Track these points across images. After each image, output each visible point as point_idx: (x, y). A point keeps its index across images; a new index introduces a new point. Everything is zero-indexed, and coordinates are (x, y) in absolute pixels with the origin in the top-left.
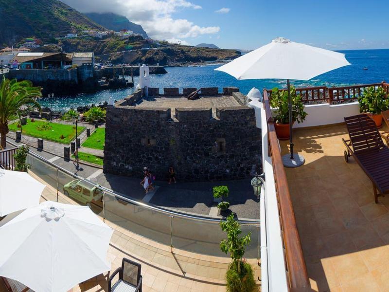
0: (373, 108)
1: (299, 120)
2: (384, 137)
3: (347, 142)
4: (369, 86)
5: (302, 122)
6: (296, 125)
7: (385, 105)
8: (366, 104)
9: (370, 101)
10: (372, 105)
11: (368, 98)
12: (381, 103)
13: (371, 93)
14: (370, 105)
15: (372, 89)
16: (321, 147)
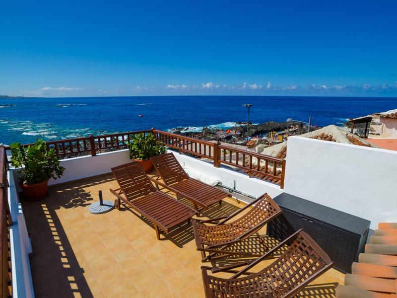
0: (143, 154)
1: (56, 176)
2: (153, 181)
3: (116, 192)
4: (138, 133)
5: (59, 177)
6: (51, 182)
7: (155, 151)
8: (136, 150)
9: (140, 147)
10: (142, 151)
11: (137, 144)
12: (151, 149)
13: (141, 139)
14: (140, 151)
15: (141, 136)
16: (90, 195)
